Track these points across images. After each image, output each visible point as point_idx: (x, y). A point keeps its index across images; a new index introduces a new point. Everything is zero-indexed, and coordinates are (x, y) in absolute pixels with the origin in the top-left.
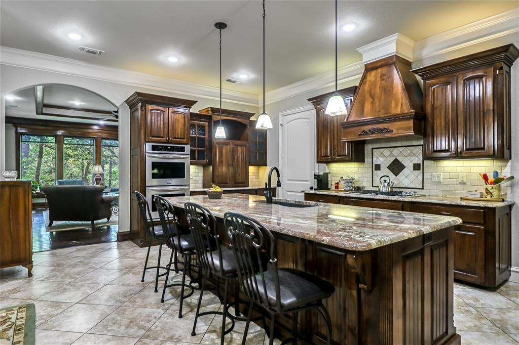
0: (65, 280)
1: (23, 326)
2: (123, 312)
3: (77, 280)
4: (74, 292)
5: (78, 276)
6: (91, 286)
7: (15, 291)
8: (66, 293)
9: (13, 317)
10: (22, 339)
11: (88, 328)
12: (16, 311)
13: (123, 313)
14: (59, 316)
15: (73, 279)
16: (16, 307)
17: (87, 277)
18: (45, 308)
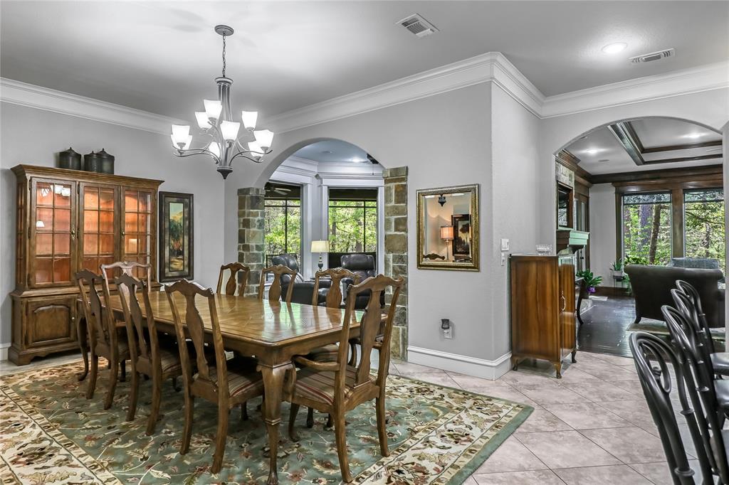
0: (591, 397)
1: (503, 426)
2: (621, 473)
3: (605, 403)
4: (586, 416)
5: (610, 399)
6: (614, 418)
7: (532, 387)
8: (576, 412)
9: (505, 411)
10: (490, 437)
11: (558, 466)
12: (512, 408)
13: (620, 476)
14: (544, 435)
15: (601, 400)
16: (516, 403)
17: (621, 405)
18: (539, 418)
